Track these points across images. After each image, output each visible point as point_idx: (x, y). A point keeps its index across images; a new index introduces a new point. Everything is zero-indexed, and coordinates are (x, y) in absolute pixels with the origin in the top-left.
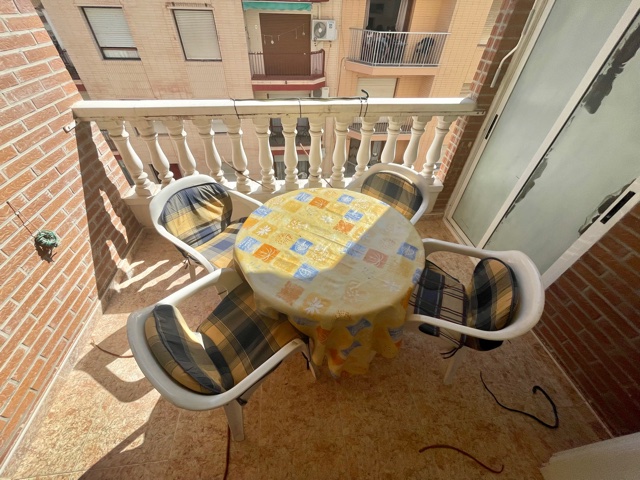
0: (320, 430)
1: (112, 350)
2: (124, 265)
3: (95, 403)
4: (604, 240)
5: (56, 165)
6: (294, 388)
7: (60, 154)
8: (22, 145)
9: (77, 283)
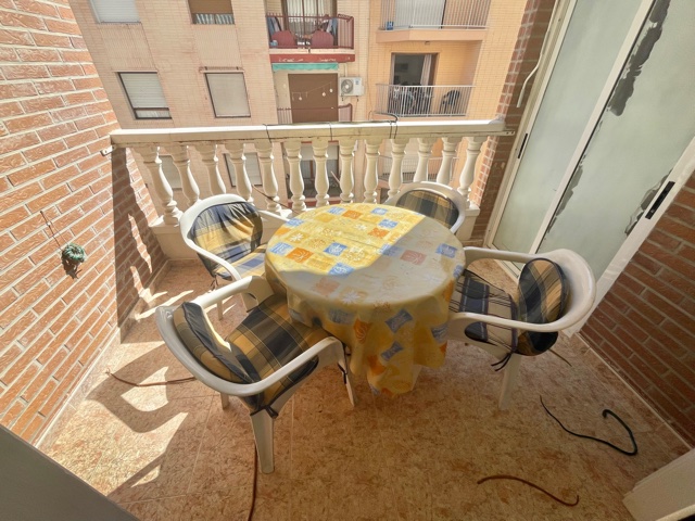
0: (361, 460)
1: (128, 379)
2: (146, 294)
3: (106, 434)
4: (653, 235)
5: (91, 184)
6: (330, 416)
7: (95, 174)
8: (61, 160)
9: (98, 304)
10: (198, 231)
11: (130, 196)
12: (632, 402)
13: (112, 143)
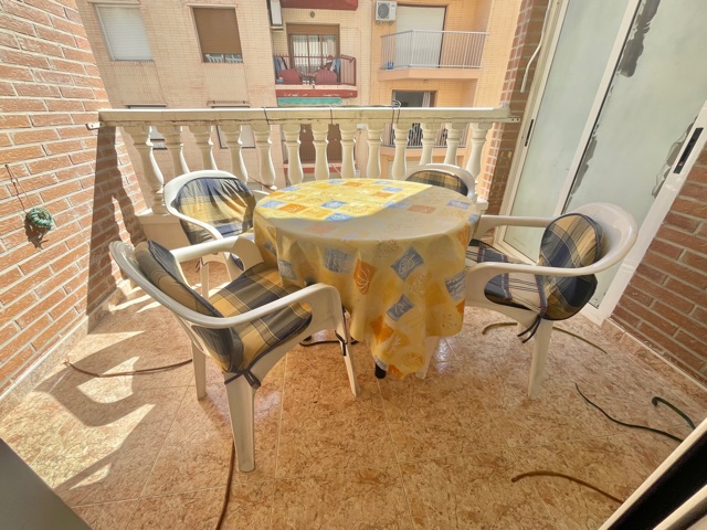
0: (364, 456)
1: (89, 370)
2: (124, 285)
3: (51, 429)
5: (70, 154)
7: (77, 145)
8: (38, 121)
10: (183, 200)
11: (115, 178)
12: (685, 388)
13: (101, 119)
